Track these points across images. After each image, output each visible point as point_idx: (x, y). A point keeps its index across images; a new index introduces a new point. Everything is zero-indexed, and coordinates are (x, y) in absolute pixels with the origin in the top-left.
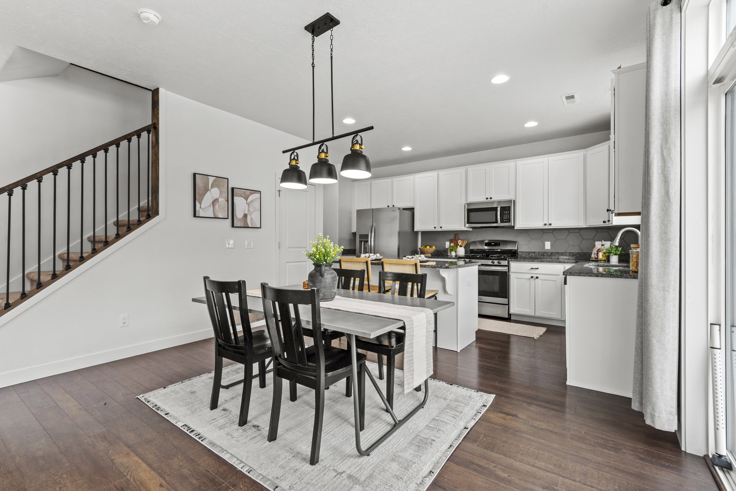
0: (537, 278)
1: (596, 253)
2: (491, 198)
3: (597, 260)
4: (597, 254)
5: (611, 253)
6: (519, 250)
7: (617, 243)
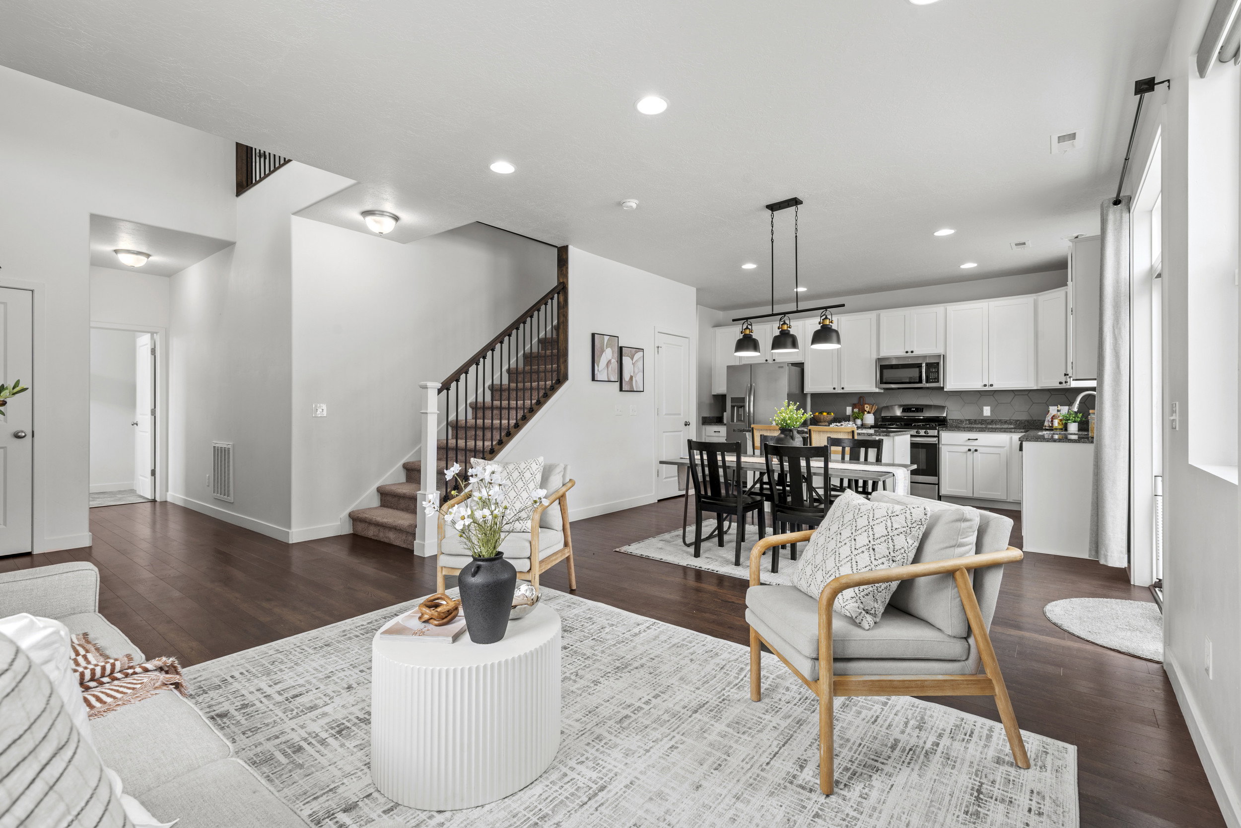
0: (976, 450)
1: (1050, 420)
2: (912, 352)
3: (1051, 429)
4: (1052, 421)
5: (1069, 420)
6: (948, 418)
7: (1075, 408)
